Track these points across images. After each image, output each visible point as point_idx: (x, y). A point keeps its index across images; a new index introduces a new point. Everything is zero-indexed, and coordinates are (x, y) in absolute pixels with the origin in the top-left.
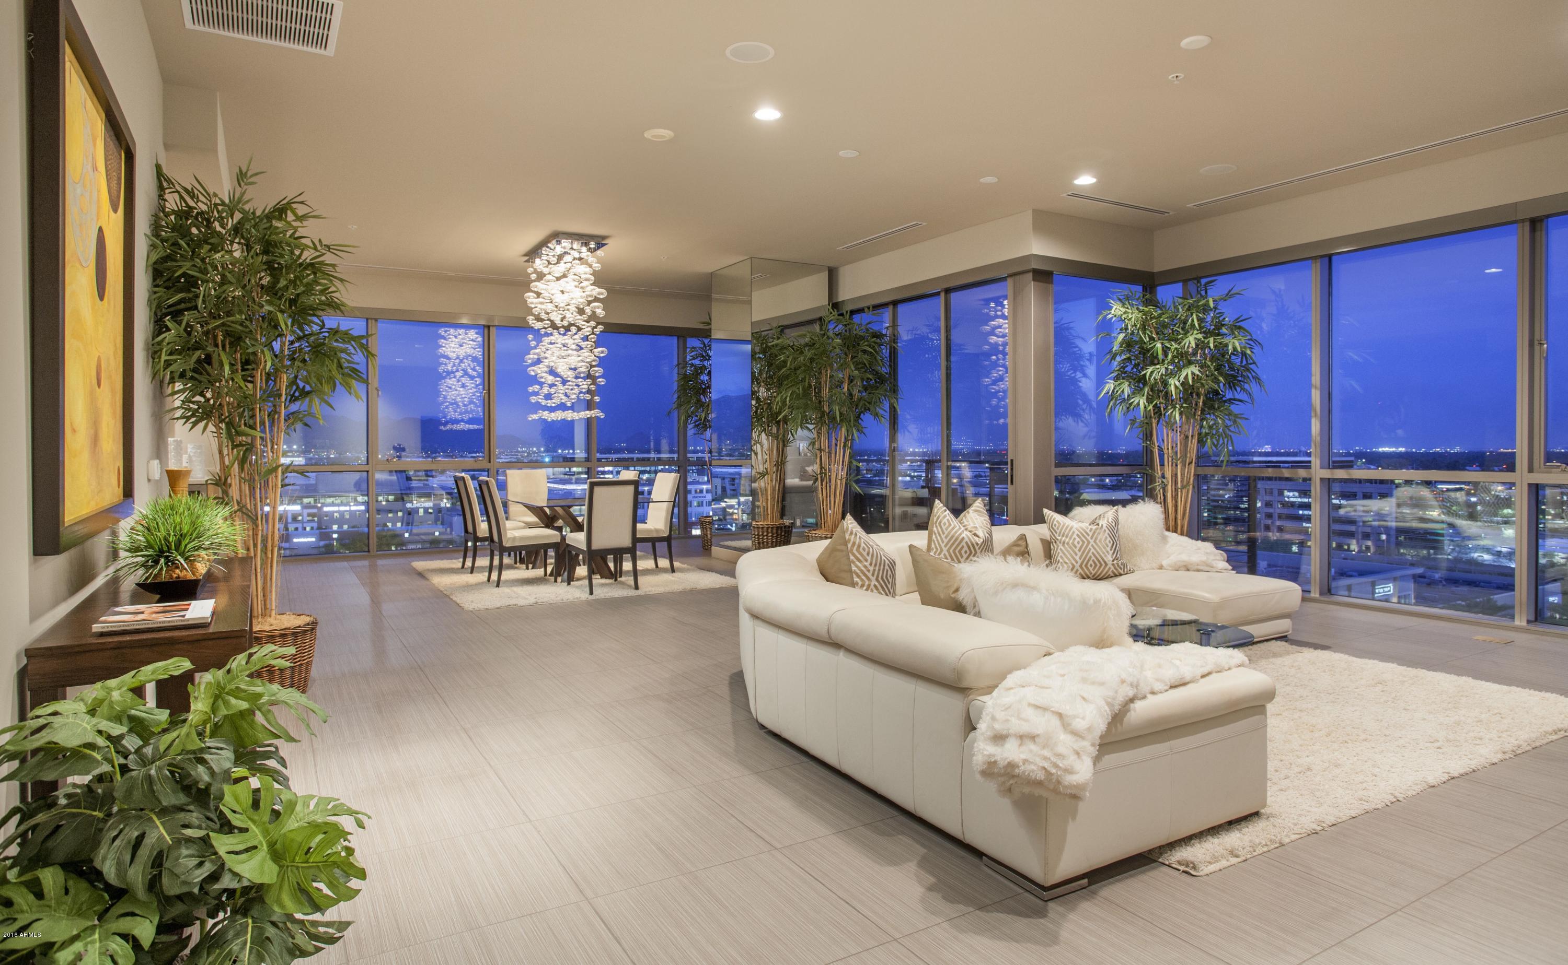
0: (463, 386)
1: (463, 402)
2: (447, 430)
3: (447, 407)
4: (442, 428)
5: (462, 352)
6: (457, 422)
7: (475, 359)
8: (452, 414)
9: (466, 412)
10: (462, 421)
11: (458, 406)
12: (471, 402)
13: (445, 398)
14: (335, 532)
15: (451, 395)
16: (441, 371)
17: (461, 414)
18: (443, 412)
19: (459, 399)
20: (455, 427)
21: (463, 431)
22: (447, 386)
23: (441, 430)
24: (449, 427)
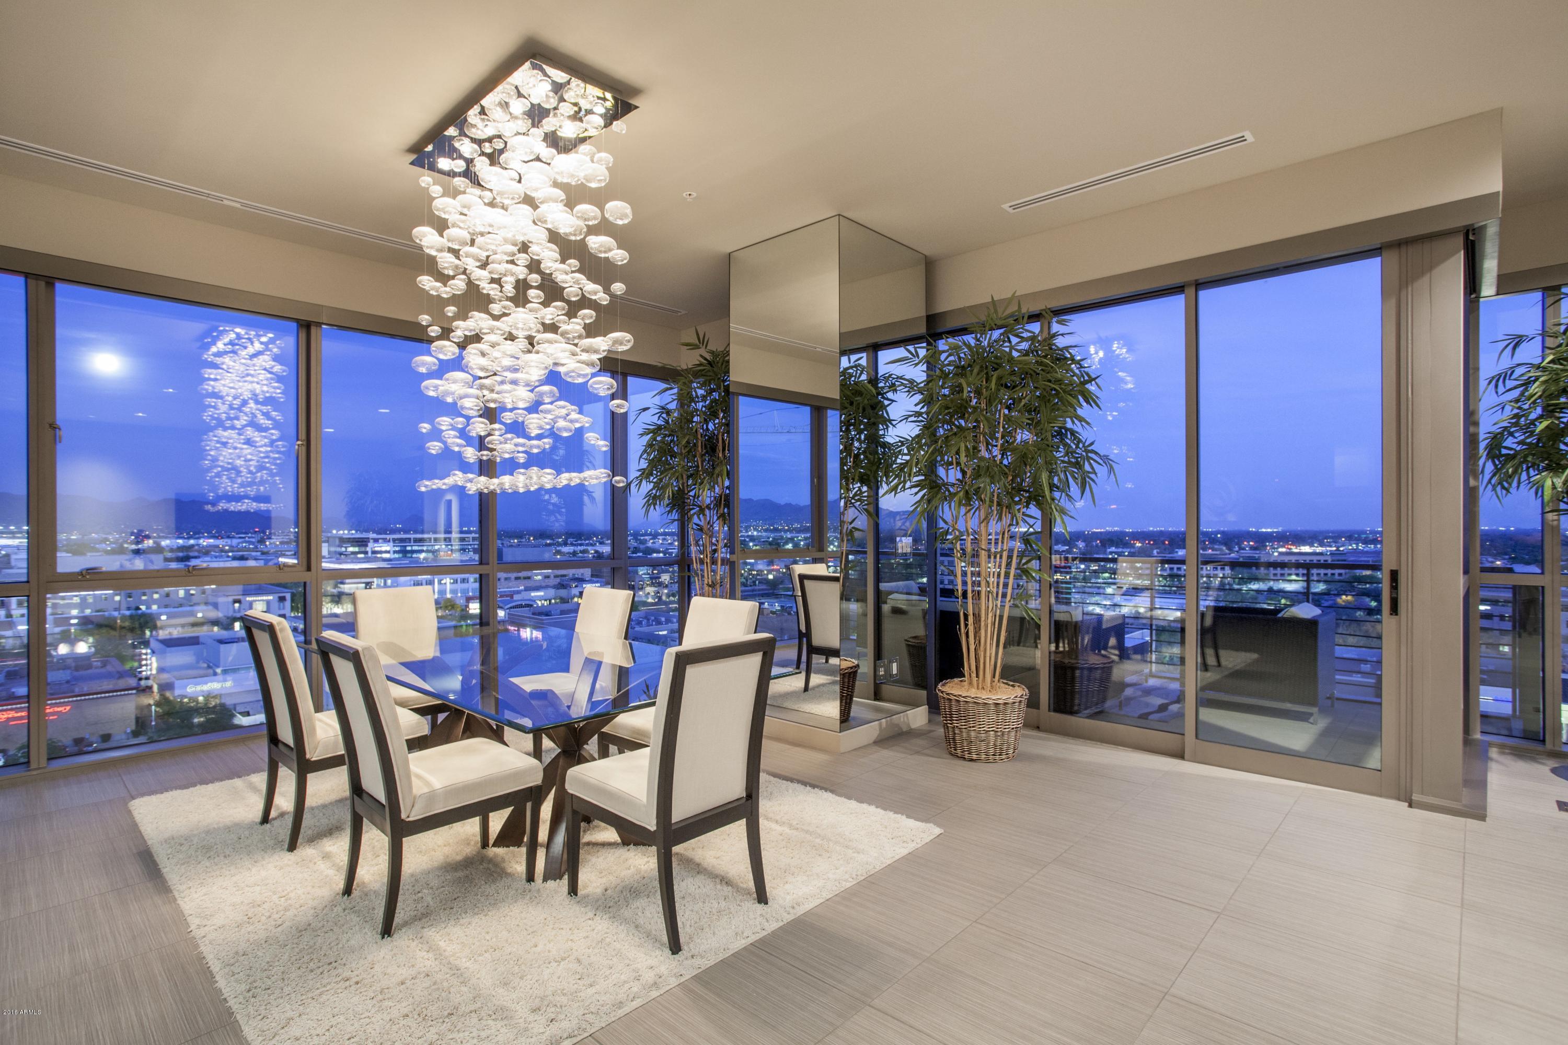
0: (249, 442)
1: (248, 467)
2: (218, 512)
3: (218, 475)
4: (209, 507)
5: (245, 390)
6: (238, 498)
7: (269, 401)
8: (227, 485)
9: (251, 484)
10: (247, 497)
11: (238, 472)
12: (261, 468)
13: (215, 460)
14: (75, 617)
15: (225, 456)
16: (208, 419)
17: (242, 485)
18: (211, 482)
19: (239, 462)
20: (233, 507)
21: (247, 513)
22: (218, 442)
23: (208, 511)
24: (222, 505)
